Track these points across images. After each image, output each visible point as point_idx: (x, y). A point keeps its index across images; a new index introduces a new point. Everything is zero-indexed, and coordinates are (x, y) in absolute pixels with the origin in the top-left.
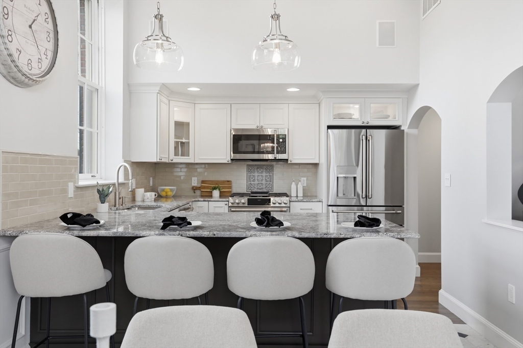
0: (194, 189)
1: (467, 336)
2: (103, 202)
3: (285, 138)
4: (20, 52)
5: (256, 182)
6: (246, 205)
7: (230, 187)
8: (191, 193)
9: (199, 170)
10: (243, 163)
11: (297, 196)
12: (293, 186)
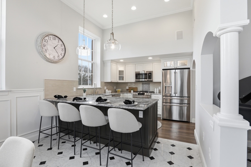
0: (127, 90)
1: (192, 149)
2: (84, 93)
3: (151, 74)
4: (50, 55)
5: (145, 88)
6: (137, 95)
7: (137, 90)
8: (126, 91)
9: (129, 84)
10: (141, 82)
11: (157, 93)
12: (156, 89)
